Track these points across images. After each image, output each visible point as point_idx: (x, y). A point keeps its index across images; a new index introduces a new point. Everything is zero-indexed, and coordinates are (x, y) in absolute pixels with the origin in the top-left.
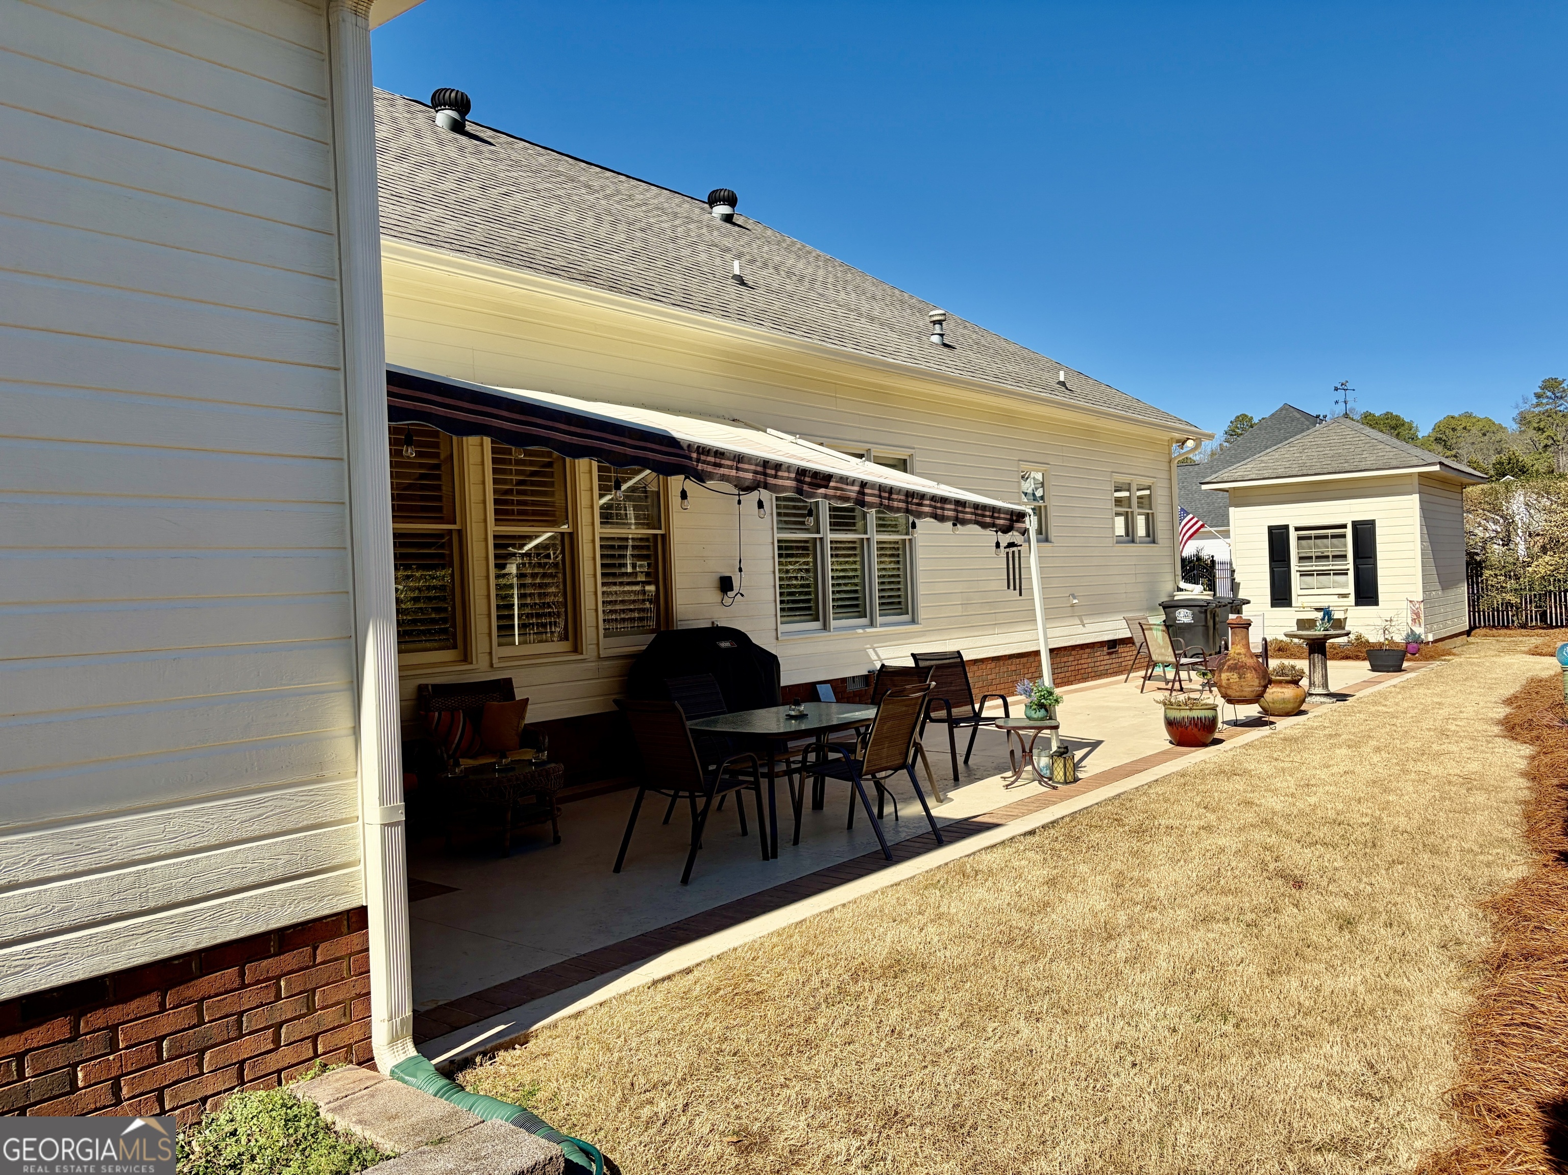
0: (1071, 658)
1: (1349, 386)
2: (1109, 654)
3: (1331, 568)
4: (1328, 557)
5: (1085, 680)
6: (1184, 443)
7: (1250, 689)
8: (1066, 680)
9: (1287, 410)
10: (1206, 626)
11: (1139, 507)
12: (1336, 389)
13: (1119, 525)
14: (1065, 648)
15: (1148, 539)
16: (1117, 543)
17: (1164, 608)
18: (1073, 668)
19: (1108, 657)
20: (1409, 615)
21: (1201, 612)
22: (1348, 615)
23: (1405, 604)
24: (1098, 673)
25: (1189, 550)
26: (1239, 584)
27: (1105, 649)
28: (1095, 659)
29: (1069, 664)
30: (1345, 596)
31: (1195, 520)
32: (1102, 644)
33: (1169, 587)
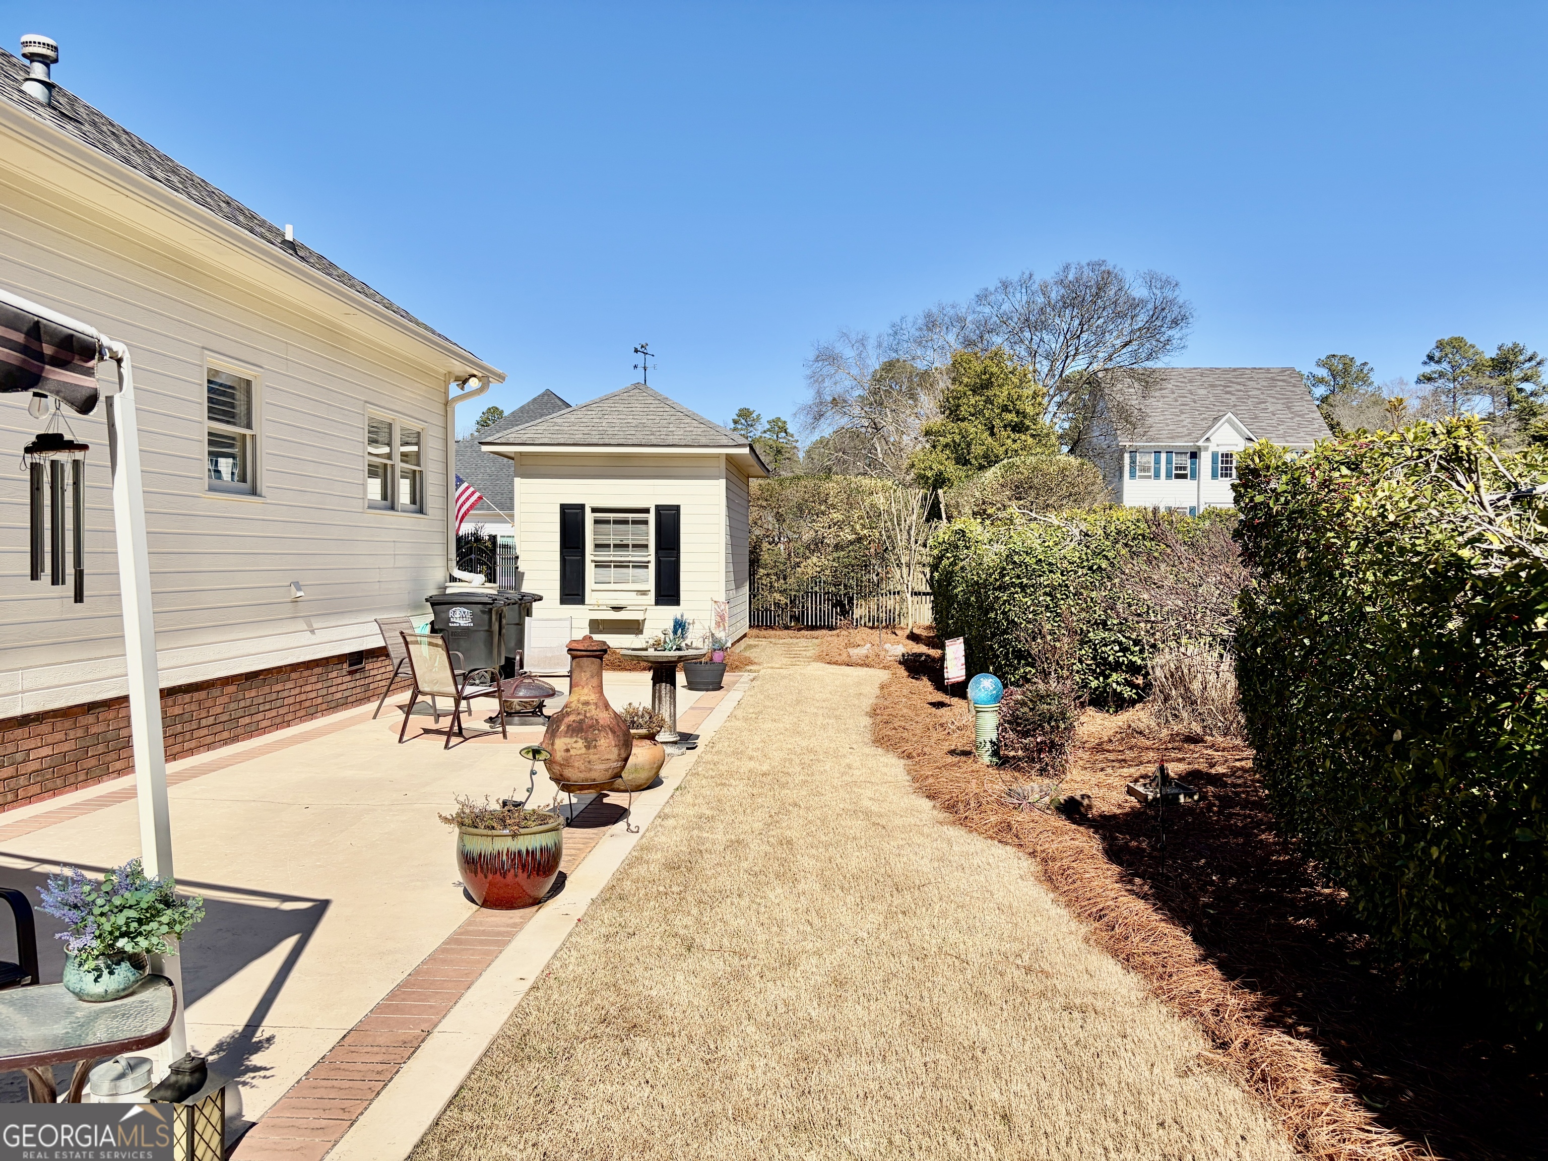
0: (289, 685)
1: (649, 350)
2: (351, 673)
3: (630, 559)
4: (627, 546)
5: (311, 716)
6: (465, 381)
7: (603, 767)
8: (278, 720)
9: (549, 395)
10: (490, 632)
11: (402, 461)
12: (636, 351)
13: (374, 487)
14: (279, 669)
15: (413, 506)
16: (369, 507)
17: (433, 605)
18: (291, 700)
19: (348, 678)
20: (713, 617)
21: (483, 612)
22: (647, 616)
23: (709, 605)
24: (333, 704)
25: (467, 528)
26: (523, 573)
27: (345, 666)
28: (329, 683)
29: (286, 694)
30: (644, 593)
31: (471, 489)
32: (340, 659)
33: (439, 575)
